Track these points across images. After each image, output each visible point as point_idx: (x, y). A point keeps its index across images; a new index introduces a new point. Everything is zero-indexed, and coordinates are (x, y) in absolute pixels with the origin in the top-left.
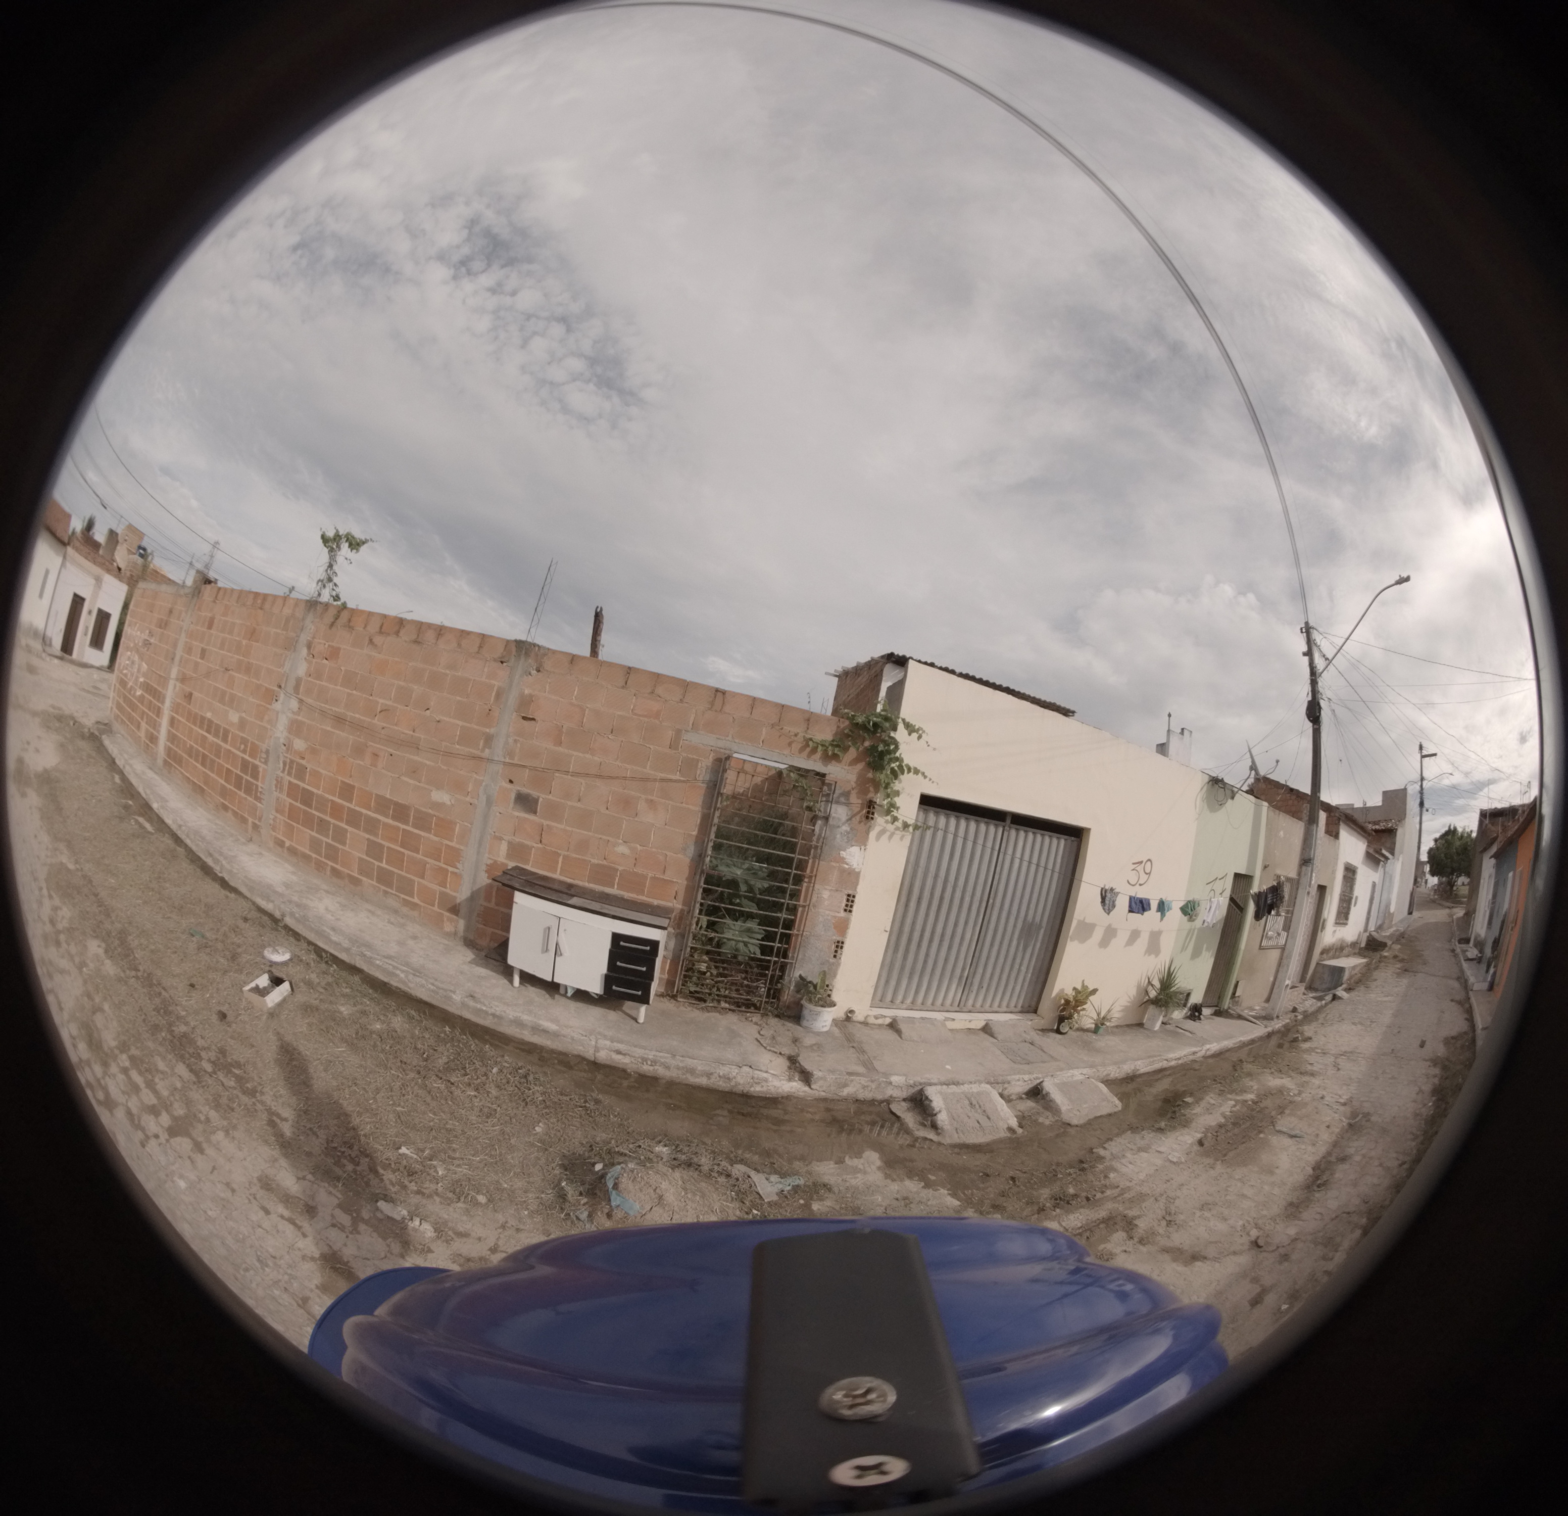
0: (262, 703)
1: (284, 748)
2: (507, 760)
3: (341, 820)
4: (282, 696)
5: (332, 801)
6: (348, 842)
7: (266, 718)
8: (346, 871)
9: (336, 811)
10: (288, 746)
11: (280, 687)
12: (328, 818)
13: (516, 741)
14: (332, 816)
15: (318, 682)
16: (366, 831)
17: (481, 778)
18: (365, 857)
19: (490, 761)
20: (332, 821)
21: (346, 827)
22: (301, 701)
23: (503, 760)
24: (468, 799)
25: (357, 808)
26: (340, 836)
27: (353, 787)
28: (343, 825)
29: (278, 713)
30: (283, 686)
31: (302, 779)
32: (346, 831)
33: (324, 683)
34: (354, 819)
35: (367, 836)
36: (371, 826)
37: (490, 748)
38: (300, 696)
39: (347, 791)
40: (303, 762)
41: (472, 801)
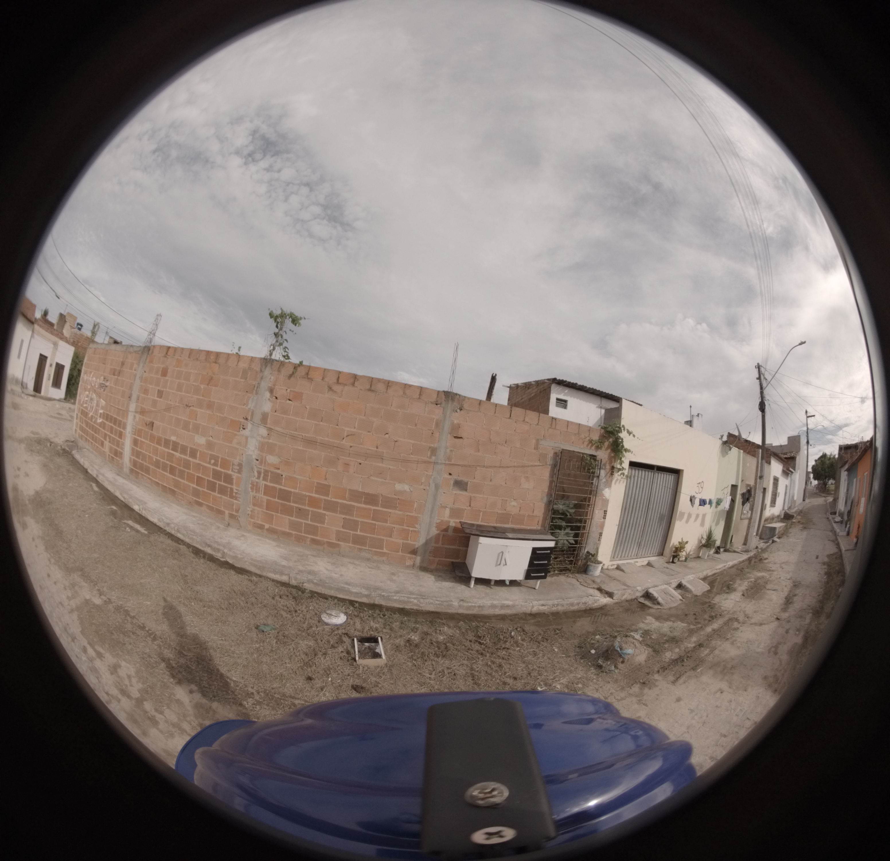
0: (229, 431)
1: (257, 462)
2: (447, 462)
3: (319, 508)
4: (249, 426)
5: (310, 496)
6: (326, 521)
7: (235, 441)
8: (325, 540)
9: (314, 503)
10: (260, 460)
11: (247, 419)
12: (307, 508)
13: (451, 451)
14: (310, 505)
15: (285, 416)
16: (341, 513)
17: (431, 474)
18: (342, 530)
19: (435, 463)
20: (311, 509)
21: (324, 512)
22: (270, 429)
23: (444, 462)
24: (422, 487)
25: (333, 499)
26: (320, 519)
27: (329, 486)
28: (321, 511)
29: (247, 438)
30: (249, 418)
31: (279, 482)
32: (325, 515)
33: (290, 417)
34: (331, 507)
35: (344, 516)
36: (347, 510)
37: (435, 455)
38: (268, 426)
39: (324, 489)
40: (279, 471)
41: (425, 488)
